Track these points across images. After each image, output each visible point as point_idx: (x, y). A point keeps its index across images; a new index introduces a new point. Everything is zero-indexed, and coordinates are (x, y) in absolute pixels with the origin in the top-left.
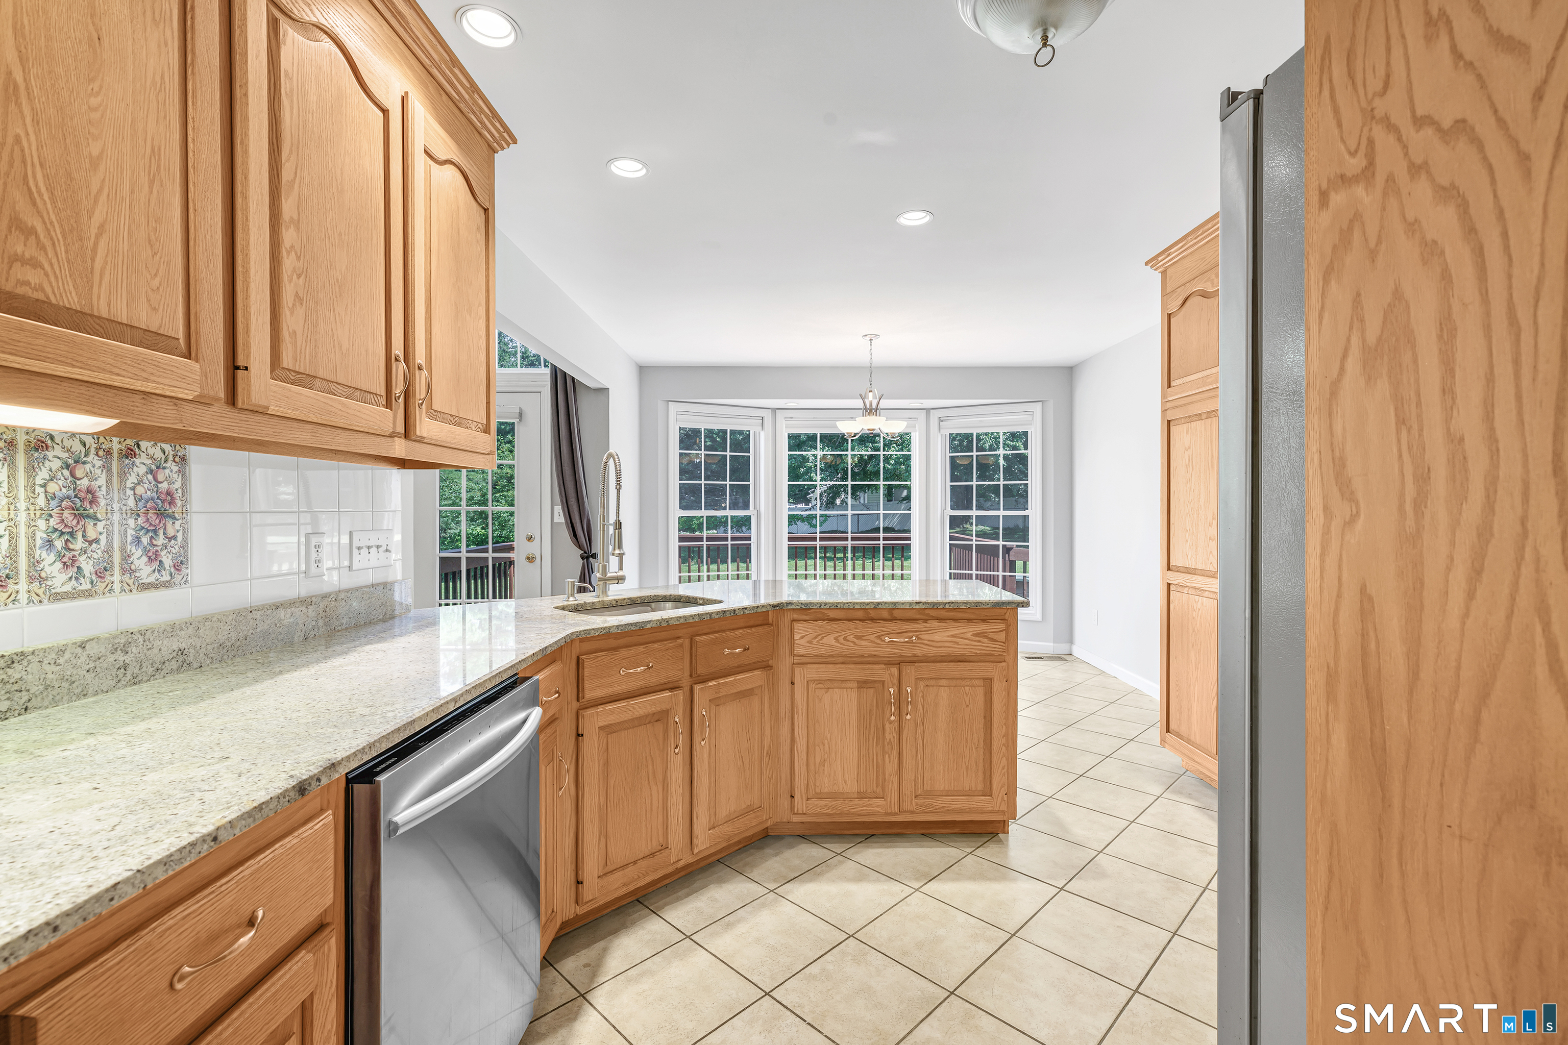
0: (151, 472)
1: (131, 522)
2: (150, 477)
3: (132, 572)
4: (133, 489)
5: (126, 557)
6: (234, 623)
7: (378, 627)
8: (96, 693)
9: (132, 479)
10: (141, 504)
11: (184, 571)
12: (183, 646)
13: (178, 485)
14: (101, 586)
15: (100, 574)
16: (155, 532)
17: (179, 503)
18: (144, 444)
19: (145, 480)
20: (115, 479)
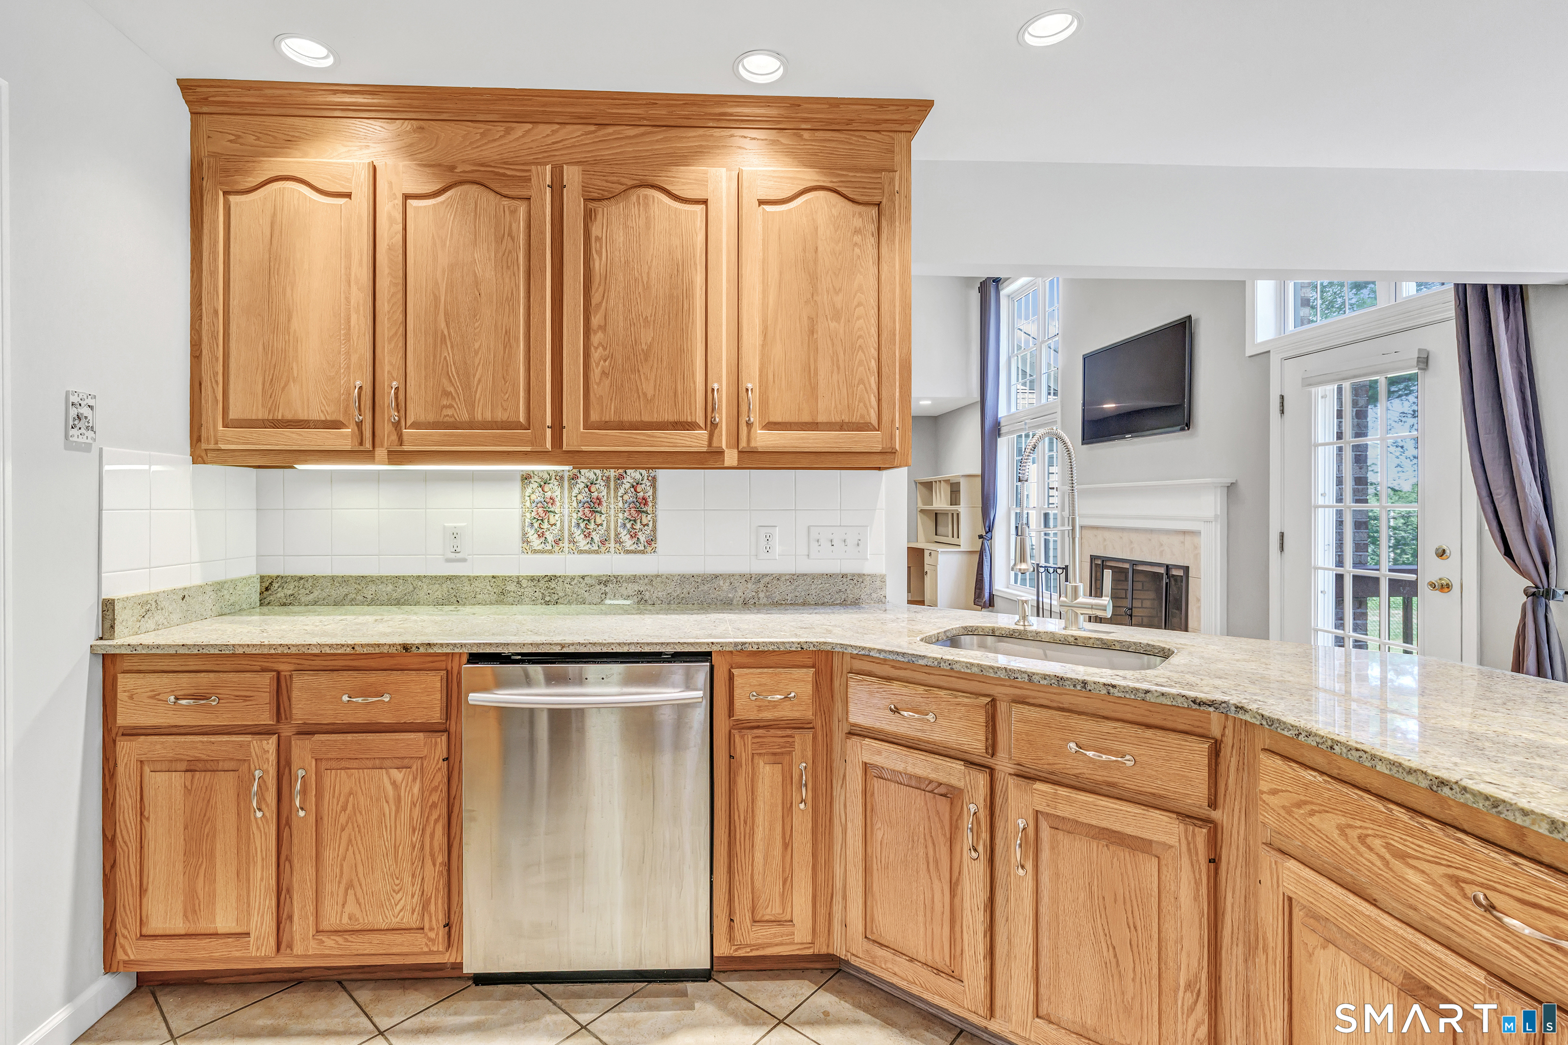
0: (633, 487)
1: (621, 515)
2: (632, 490)
3: (621, 543)
4: (622, 497)
5: (617, 535)
6: (679, 581)
7: (796, 607)
8: (590, 604)
9: (622, 491)
10: (626, 505)
11: (653, 545)
12: (642, 589)
13: (650, 493)
14: (603, 549)
15: (603, 542)
16: (635, 521)
17: (650, 504)
18: (629, 471)
19: (629, 491)
20: (612, 492)
